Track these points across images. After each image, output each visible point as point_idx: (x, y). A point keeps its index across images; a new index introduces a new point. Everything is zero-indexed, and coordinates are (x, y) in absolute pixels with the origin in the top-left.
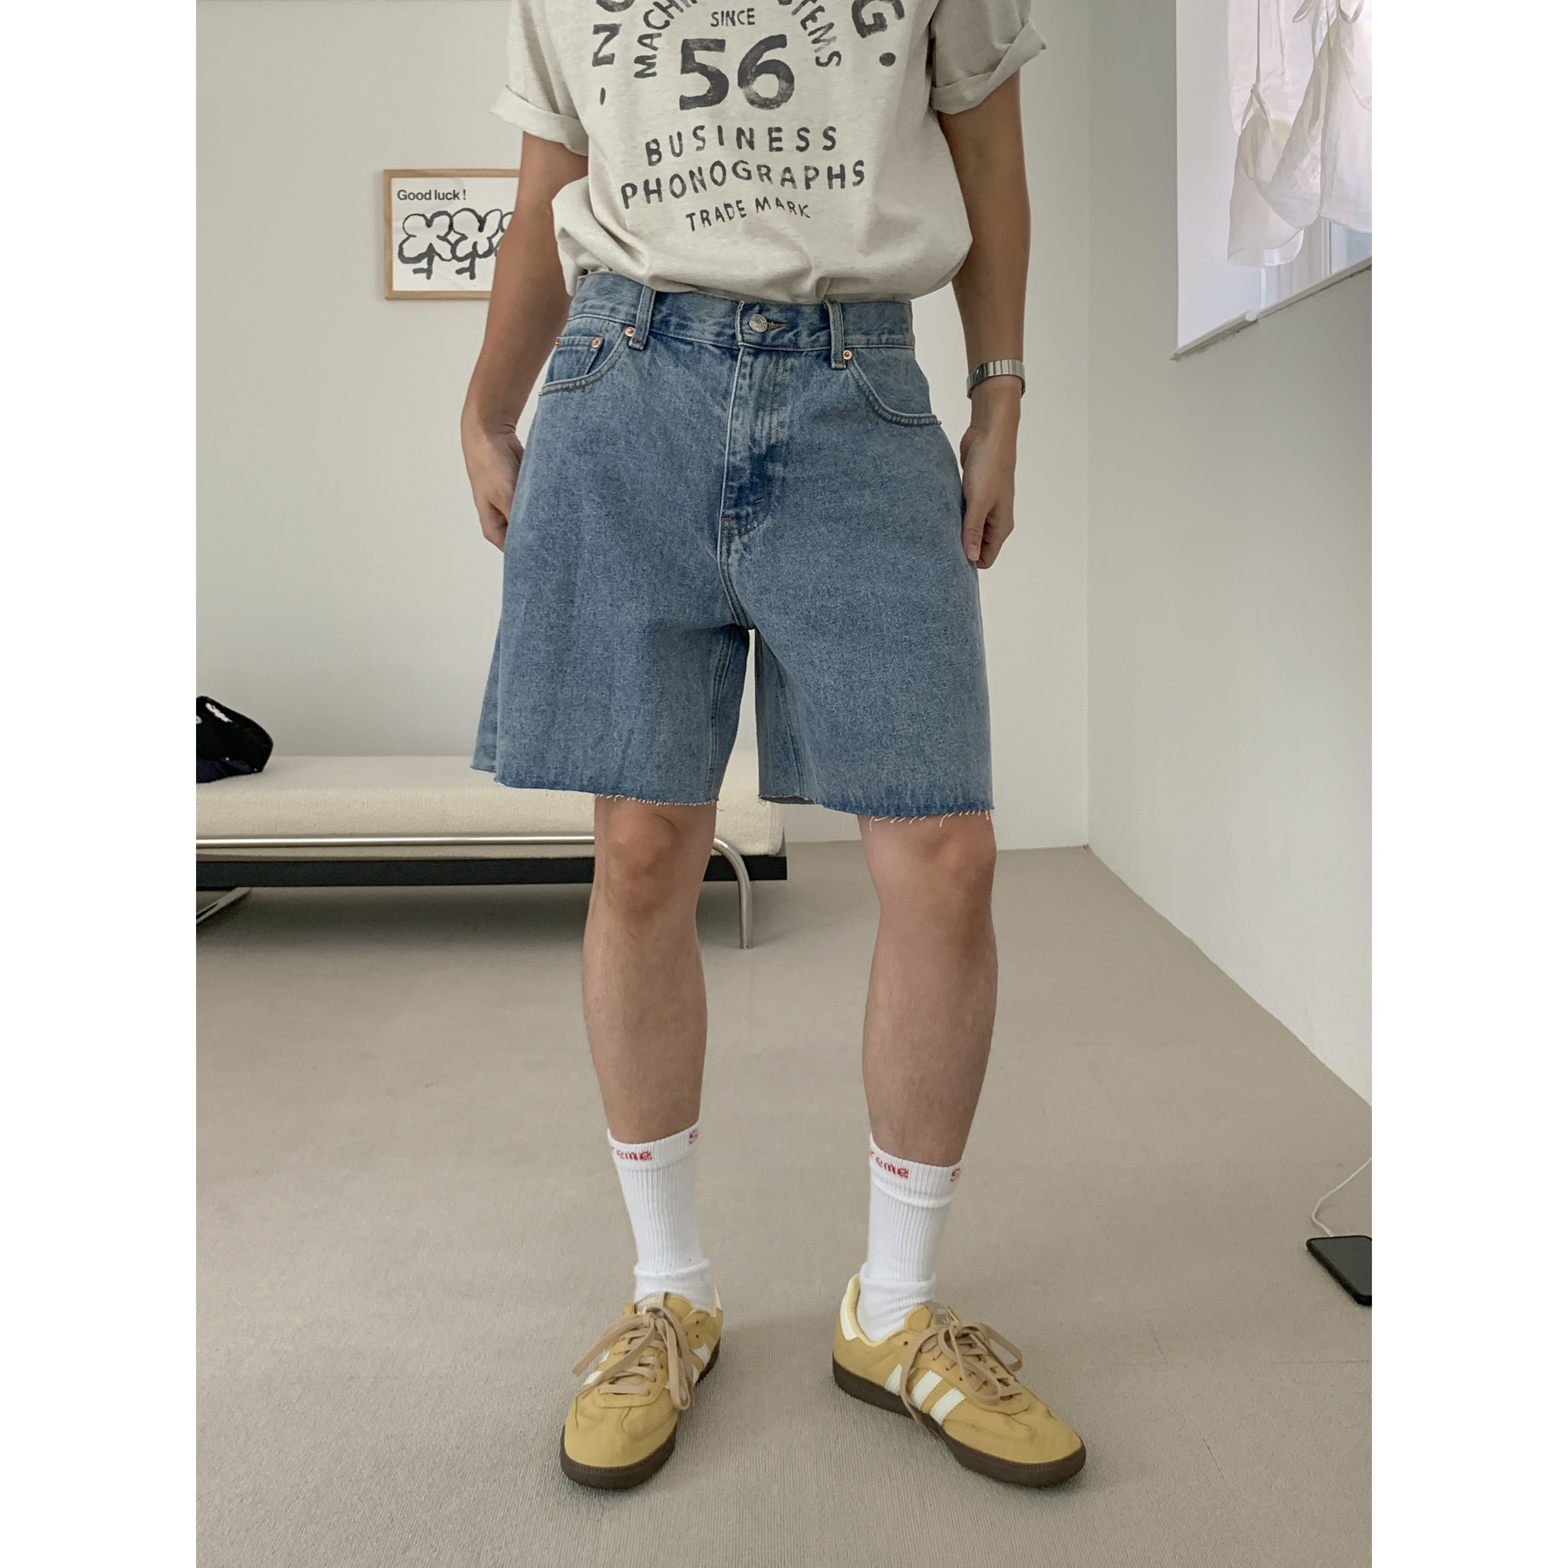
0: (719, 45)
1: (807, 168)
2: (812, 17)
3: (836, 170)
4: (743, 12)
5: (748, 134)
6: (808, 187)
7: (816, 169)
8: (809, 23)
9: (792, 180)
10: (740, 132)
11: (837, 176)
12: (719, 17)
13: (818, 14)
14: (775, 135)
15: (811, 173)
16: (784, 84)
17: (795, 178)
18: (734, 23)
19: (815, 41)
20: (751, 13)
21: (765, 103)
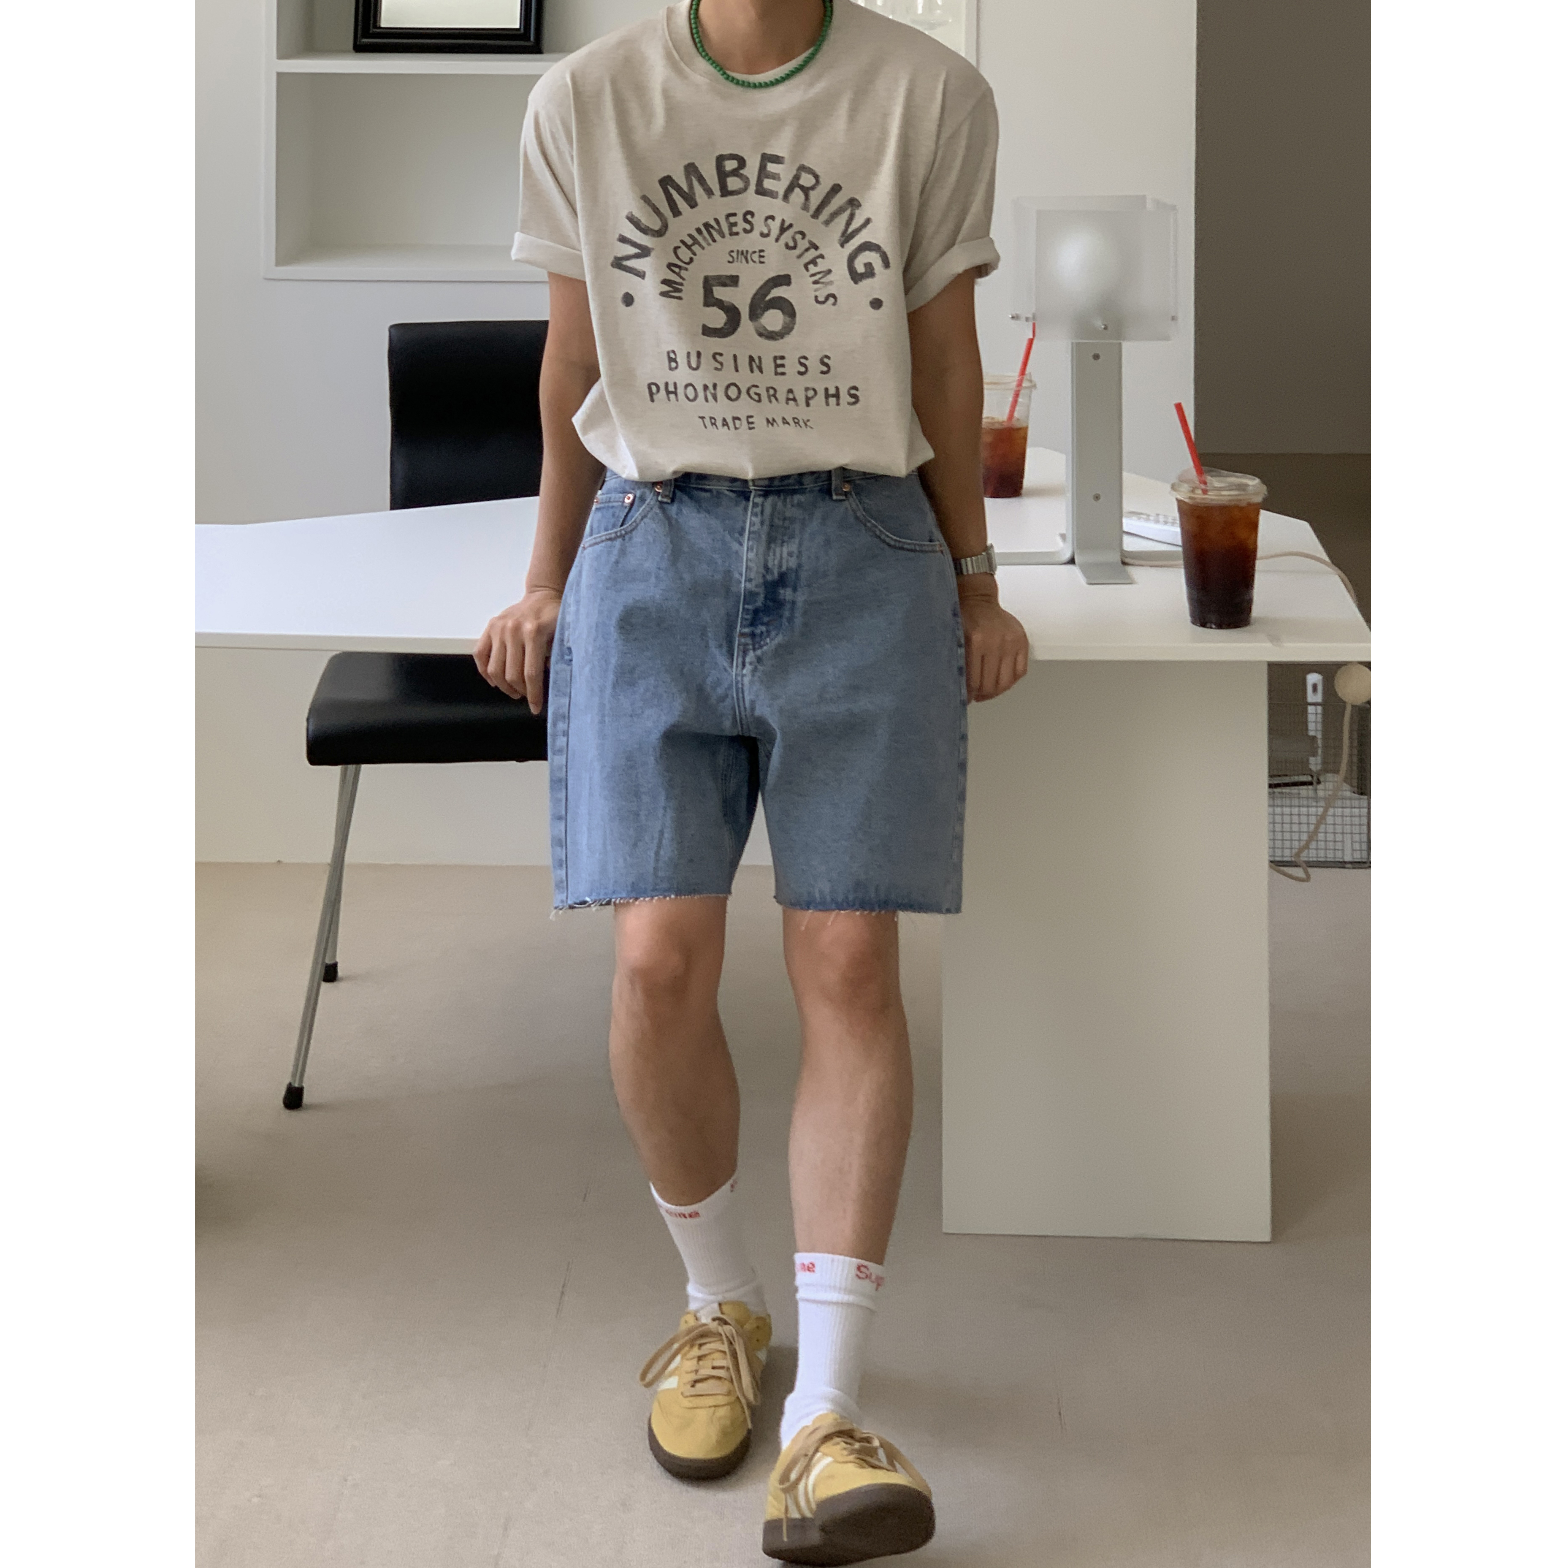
0: (733, 281)
1: (807, 389)
2: (814, 262)
3: (832, 391)
4: (755, 252)
5: (757, 361)
6: (808, 405)
7: (814, 390)
8: (811, 266)
9: (794, 400)
10: (751, 359)
11: (833, 396)
12: (734, 254)
13: (819, 261)
14: (779, 362)
15: (811, 393)
16: (788, 319)
17: (797, 398)
18: (747, 262)
19: (815, 282)
20: (762, 254)
21: (772, 336)
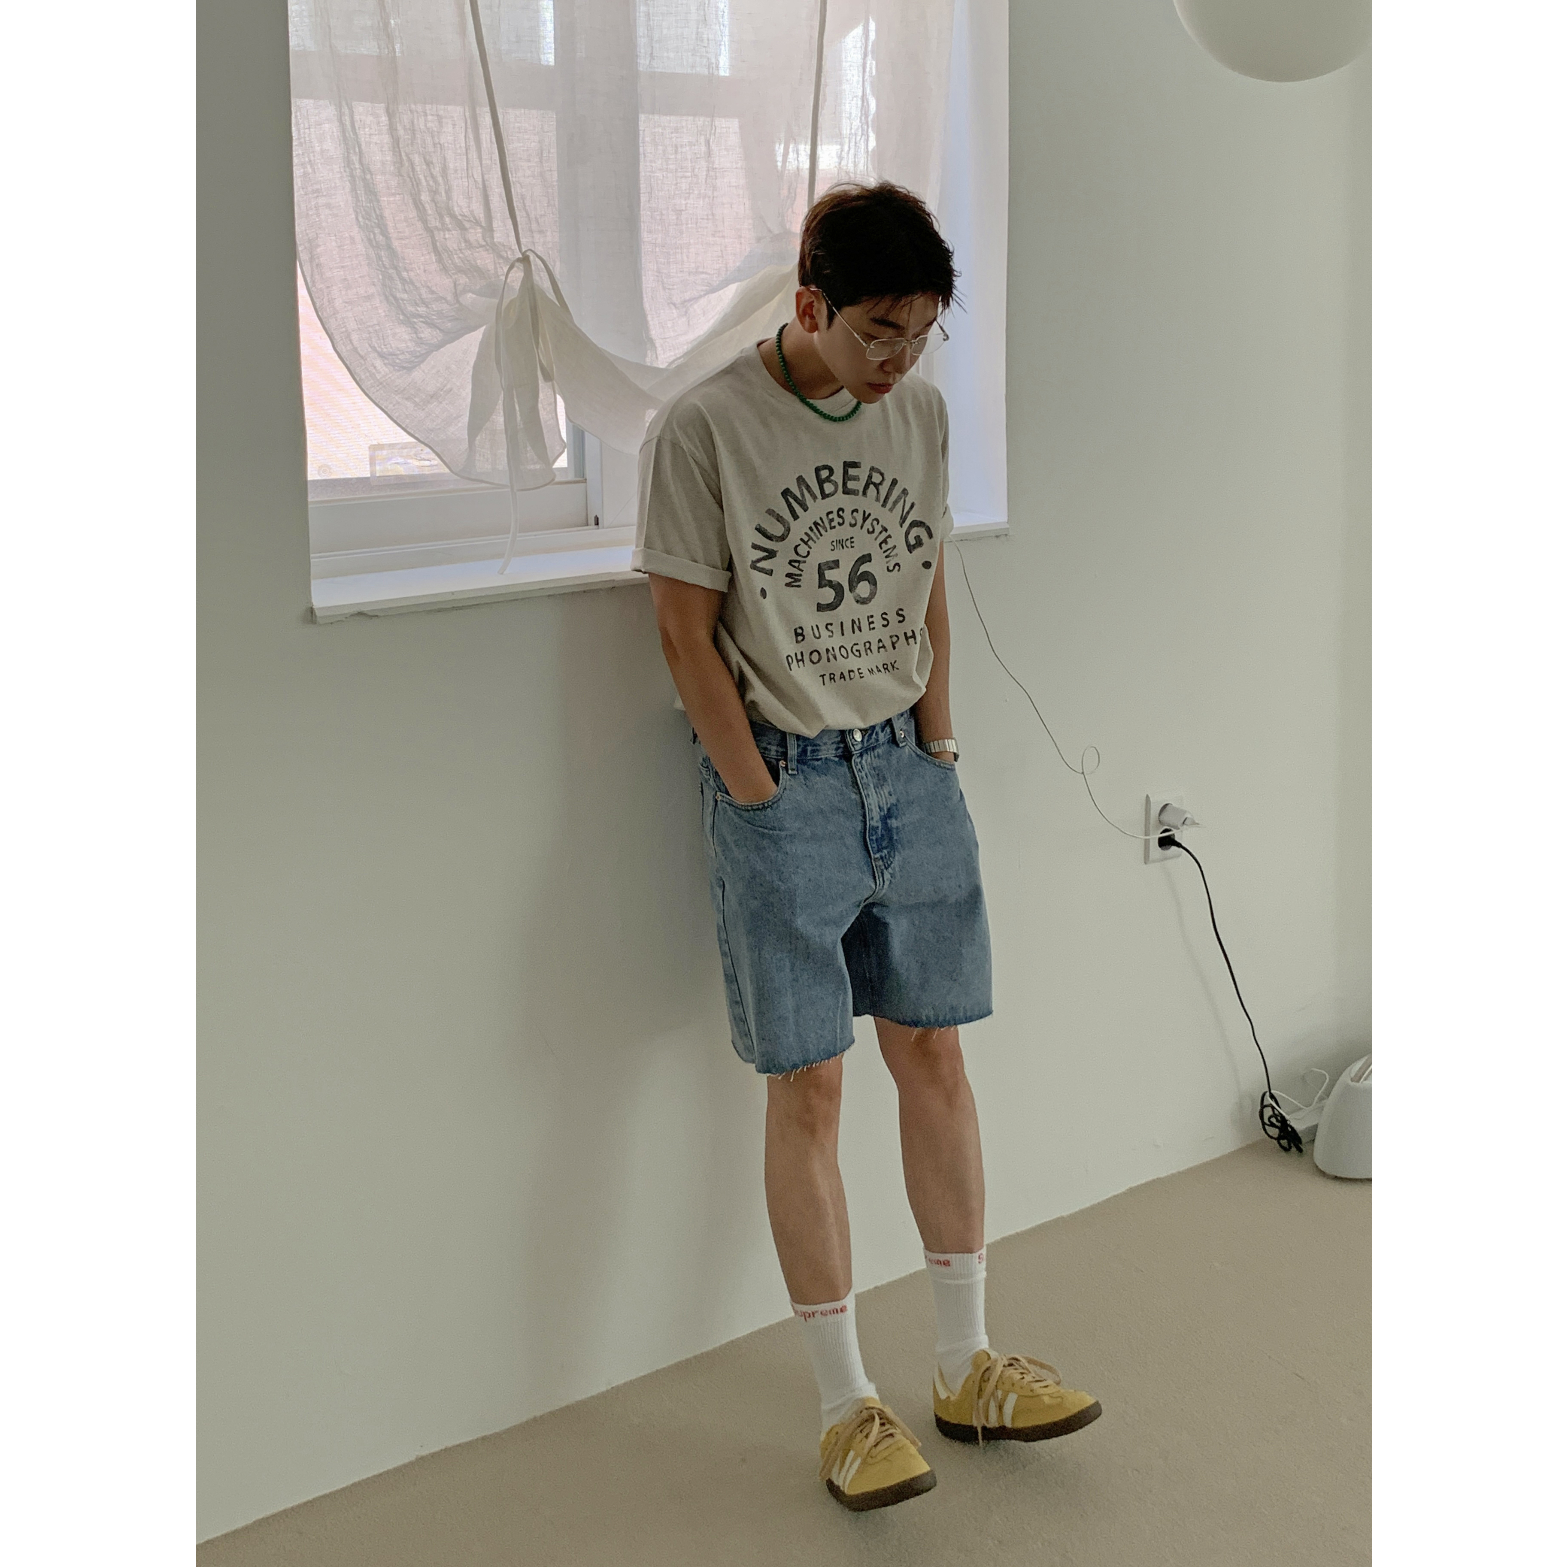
19: (886, 557)
20: (852, 540)
21: (862, 601)
